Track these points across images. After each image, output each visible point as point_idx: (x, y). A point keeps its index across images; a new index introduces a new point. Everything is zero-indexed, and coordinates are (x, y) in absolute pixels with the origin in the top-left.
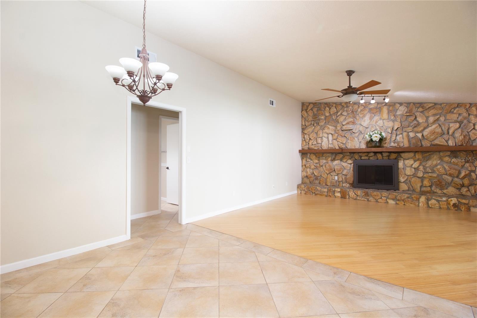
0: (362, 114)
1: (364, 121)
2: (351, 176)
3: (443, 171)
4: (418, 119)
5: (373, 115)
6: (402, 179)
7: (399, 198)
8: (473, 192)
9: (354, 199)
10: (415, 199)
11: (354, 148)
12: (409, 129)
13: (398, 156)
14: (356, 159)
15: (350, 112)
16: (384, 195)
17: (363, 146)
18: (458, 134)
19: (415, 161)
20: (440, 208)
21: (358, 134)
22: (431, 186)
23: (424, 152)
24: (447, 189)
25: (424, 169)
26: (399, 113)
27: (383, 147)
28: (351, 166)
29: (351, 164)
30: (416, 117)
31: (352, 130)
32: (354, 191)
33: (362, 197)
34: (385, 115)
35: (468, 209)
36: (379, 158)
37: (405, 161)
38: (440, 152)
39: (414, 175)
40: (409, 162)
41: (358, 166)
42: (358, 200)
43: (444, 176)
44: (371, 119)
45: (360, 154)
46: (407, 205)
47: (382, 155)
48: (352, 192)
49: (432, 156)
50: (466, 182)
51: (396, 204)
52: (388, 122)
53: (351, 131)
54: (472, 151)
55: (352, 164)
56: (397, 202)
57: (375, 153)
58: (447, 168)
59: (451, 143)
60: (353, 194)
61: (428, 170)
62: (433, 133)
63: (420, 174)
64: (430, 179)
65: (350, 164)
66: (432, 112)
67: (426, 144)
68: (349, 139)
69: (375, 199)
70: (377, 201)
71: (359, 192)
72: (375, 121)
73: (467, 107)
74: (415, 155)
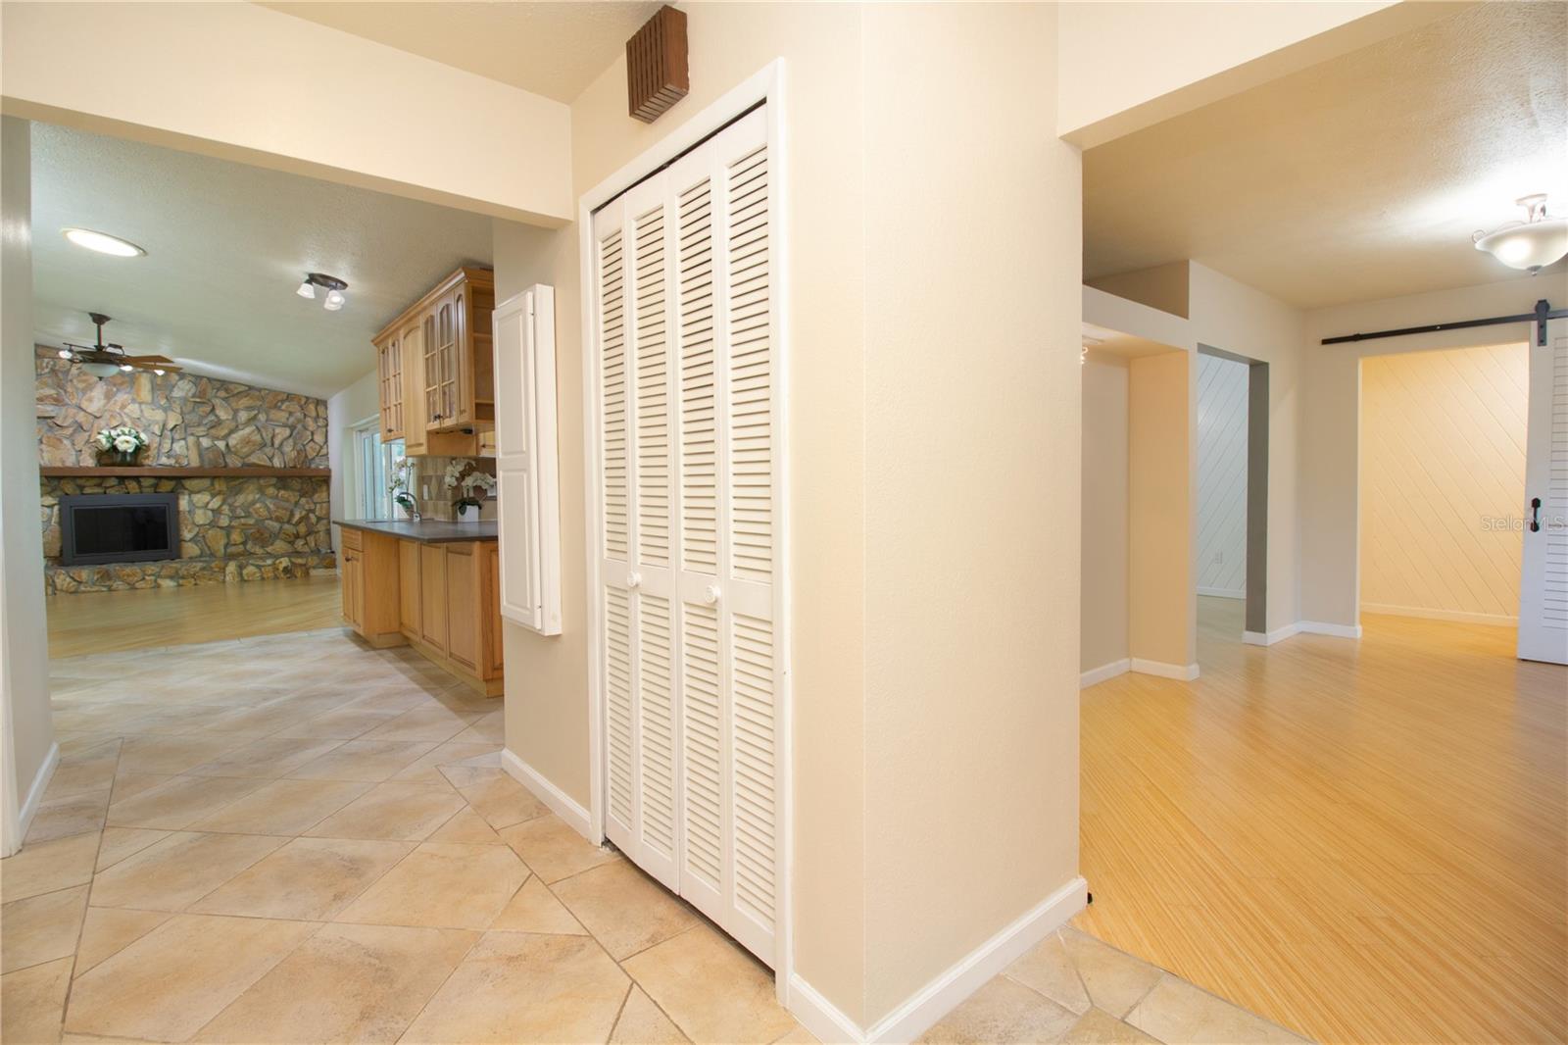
0: (84, 381)
1: (90, 400)
2: (53, 537)
3: (263, 512)
4: (217, 412)
5: (115, 389)
6: (187, 535)
7: (185, 573)
8: (313, 544)
9: (71, 593)
10: (216, 570)
11: (60, 465)
12: (201, 431)
13: (176, 485)
14: (67, 494)
15: (47, 370)
16: (150, 572)
17: (88, 461)
18: (288, 448)
19: (213, 496)
20: (263, 579)
21: (71, 430)
22: (244, 543)
23: (232, 477)
24: (272, 544)
25: (232, 511)
26: (177, 393)
27: (143, 465)
28: (52, 511)
29: (51, 507)
30: (213, 409)
31: (53, 417)
32: (68, 573)
33: (94, 584)
34: (145, 393)
35: (307, 574)
36: (132, 491)
37: (193, 496)
38: (259, 477)
39: (213, 524)
40: (202, 498)
41: (75, 510)
42: (84, 592)
43: (267, 521)
44: (108, 396)
45: (80, 482)
46: (202, 583)
47: (139, 482)
48: (62, 577)
49: (246, 486)
50: (302, 529)
51: (179, 585)
52: (153, 410)
53: (49, 421)
54: (310, 478)
55: (56, 508)
56: (181, 581)
57: (122, 479)
58: (271, 506)
59: (277, 463)
60: (68, 579)
61: (240, 512)
62: (247, 441)
63: (224, 521)
64: (242, 530)
65: (48, 507)
66: (245, 402)
67: (234, 462)
68: (44, 442)
69: (129, 584)
70: (133, 588)
71: (85, 573)
72: (119, 404)
73: (303, 402)
74: (212, 485)
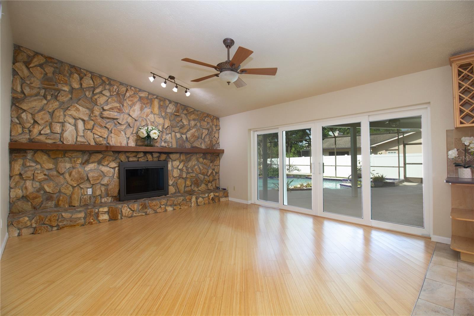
0: (131, 101)
1: (134, 111)
2: (115, 185)
3: (198, 170)
4: (183, 120)
5: (144, 106)
6: (171, 182)
7: (176, 203)
8: (214, 186)
9: (130, 217)
10: (188, 200)
11: (119, 145)
12: (177, 129)
13: (167, 157)
14: (121, 161)
15: (115, 93)
16: (163, 203)
17: (132, 144)
18: (207, 140)
19: (180, 163)
20: (204, 204)
21: (125, 126)
22: (191, 186)
23: (187, 153)
24: (201, 186)
25: (187, 170)
26: (169, 110)
27: (154, 146)
28: (115, 171)
29: (114, 168)
30: (181, 120)
31: (117, 119)
32: (128, 206)
33: (139, 211)
34: (156, 110)
35: (219, 200)
36: (149, 160)
37: (173, 162)
38: (196, 153)
39: (180, 177)
40: (176, 163)
41: (126, 170)
42: (135, 216)
43: (199, 175)
44: (142, 109)
45: (128, 154)
46: (183, 208)
47: (152, 155)
48: (126, 208)
49: (192, 157)
50: (211, 178)
51: (174, 209)
52: (159, 118)
53: (115, 121)
54: (213, 153)
55: (117, 169)
56: (175, 207)
57: (145, 153)
58: (201, 167)
59: (203, 146)
60: (128, 210)
61: (190, 170)
62: (193, 136)
63: (184, 175)
64: (191, 179)
65: (112, 168)
66: (193, 116)
67: (188, 145)
68: (113, 132)
69: (154, 210)
70: (156, 212)
71: (136, 206)
72: (146, 114)
73: (212, 118)
74: (180, 157)
